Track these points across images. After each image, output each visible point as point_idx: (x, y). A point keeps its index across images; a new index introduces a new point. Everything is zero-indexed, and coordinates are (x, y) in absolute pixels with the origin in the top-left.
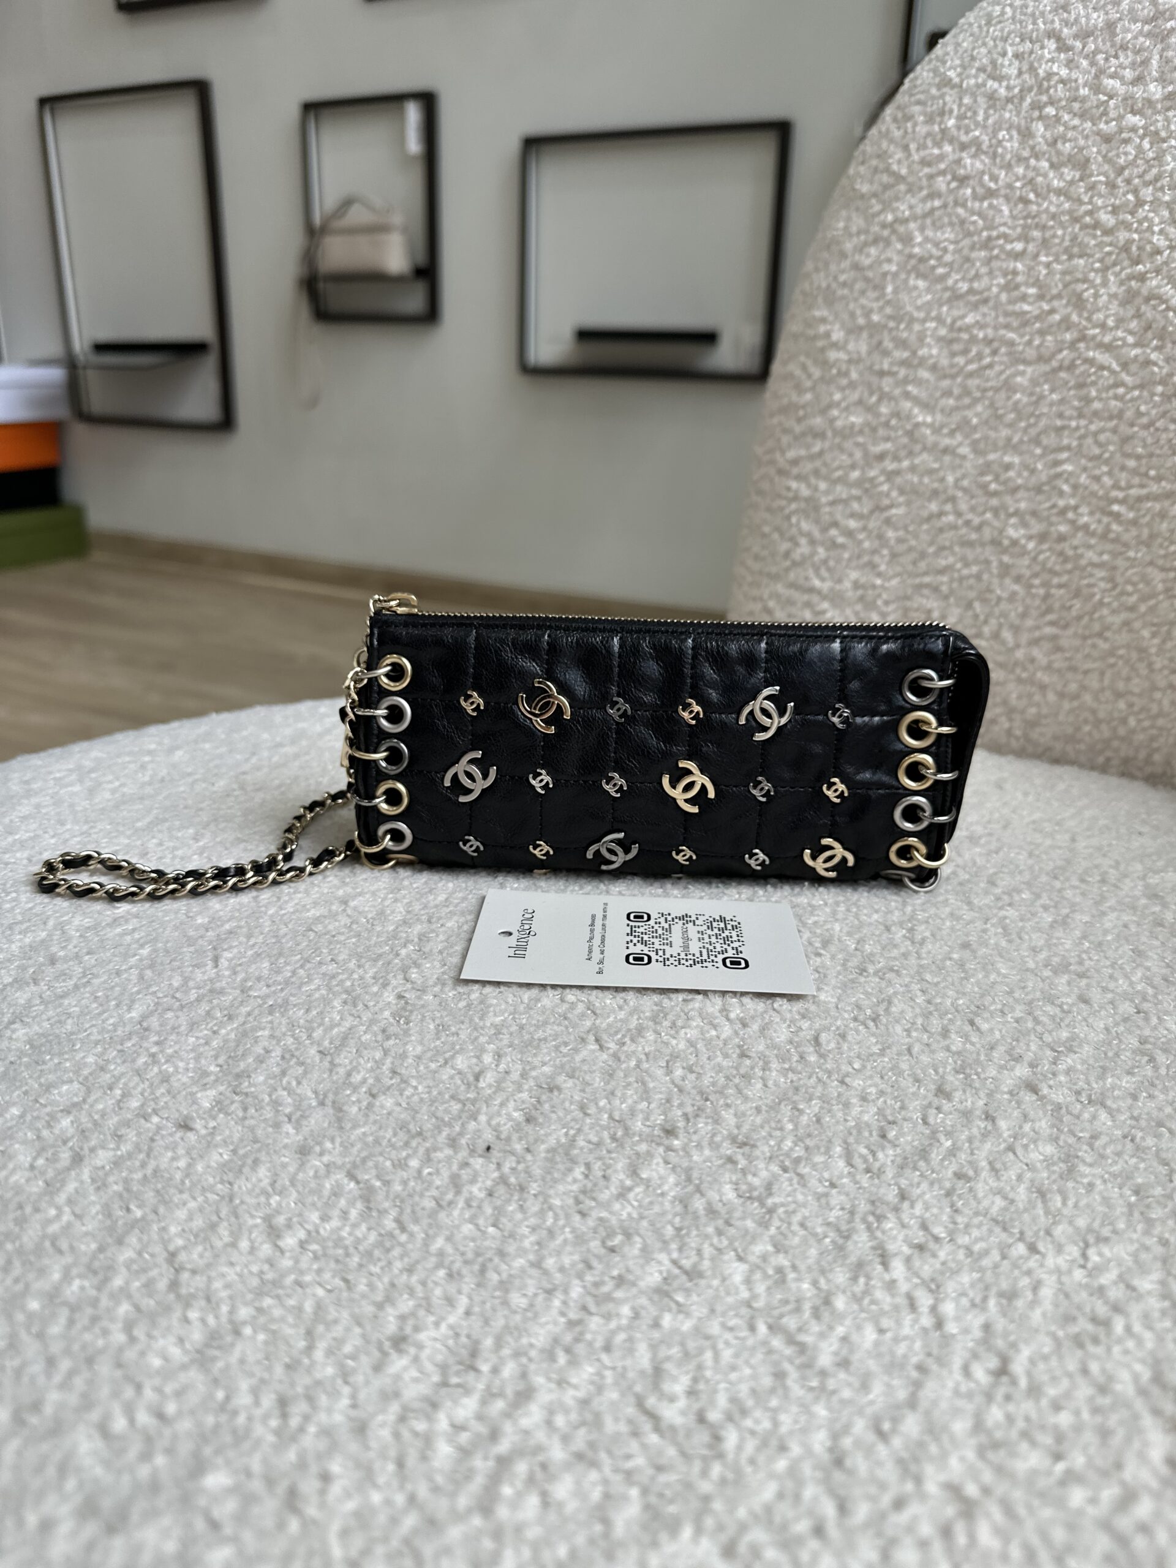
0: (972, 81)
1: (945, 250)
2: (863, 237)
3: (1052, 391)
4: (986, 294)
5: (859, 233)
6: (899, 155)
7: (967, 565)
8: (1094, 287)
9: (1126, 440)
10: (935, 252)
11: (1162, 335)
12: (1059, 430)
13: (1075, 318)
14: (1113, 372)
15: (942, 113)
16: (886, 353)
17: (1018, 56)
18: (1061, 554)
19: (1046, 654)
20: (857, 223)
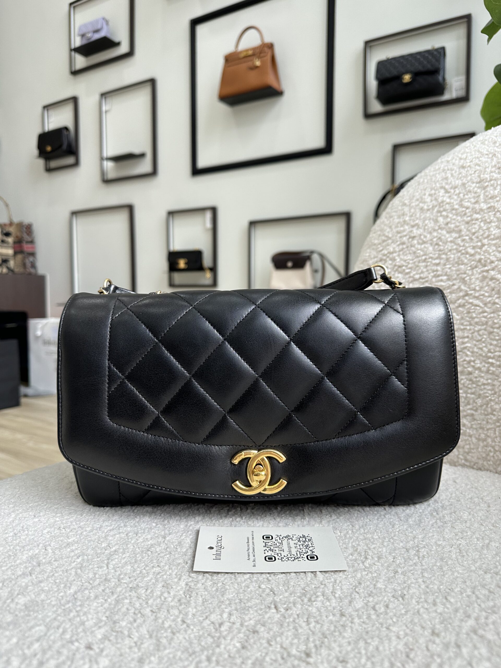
0: (414, 204)
1: (408, 263)
2: (376, 259)
3: (458, 315)
4: (427, 279)
6: (388, 230)
8: (468, 275)
9: (491, 333)
10: (404, 264)
11: (498, 292)
13: (463, 287)
14: (481, 307)
15: (403, 215)
17: (430, 195)
18: (471, 380)
19: (470, 422)
20: (374, 253)
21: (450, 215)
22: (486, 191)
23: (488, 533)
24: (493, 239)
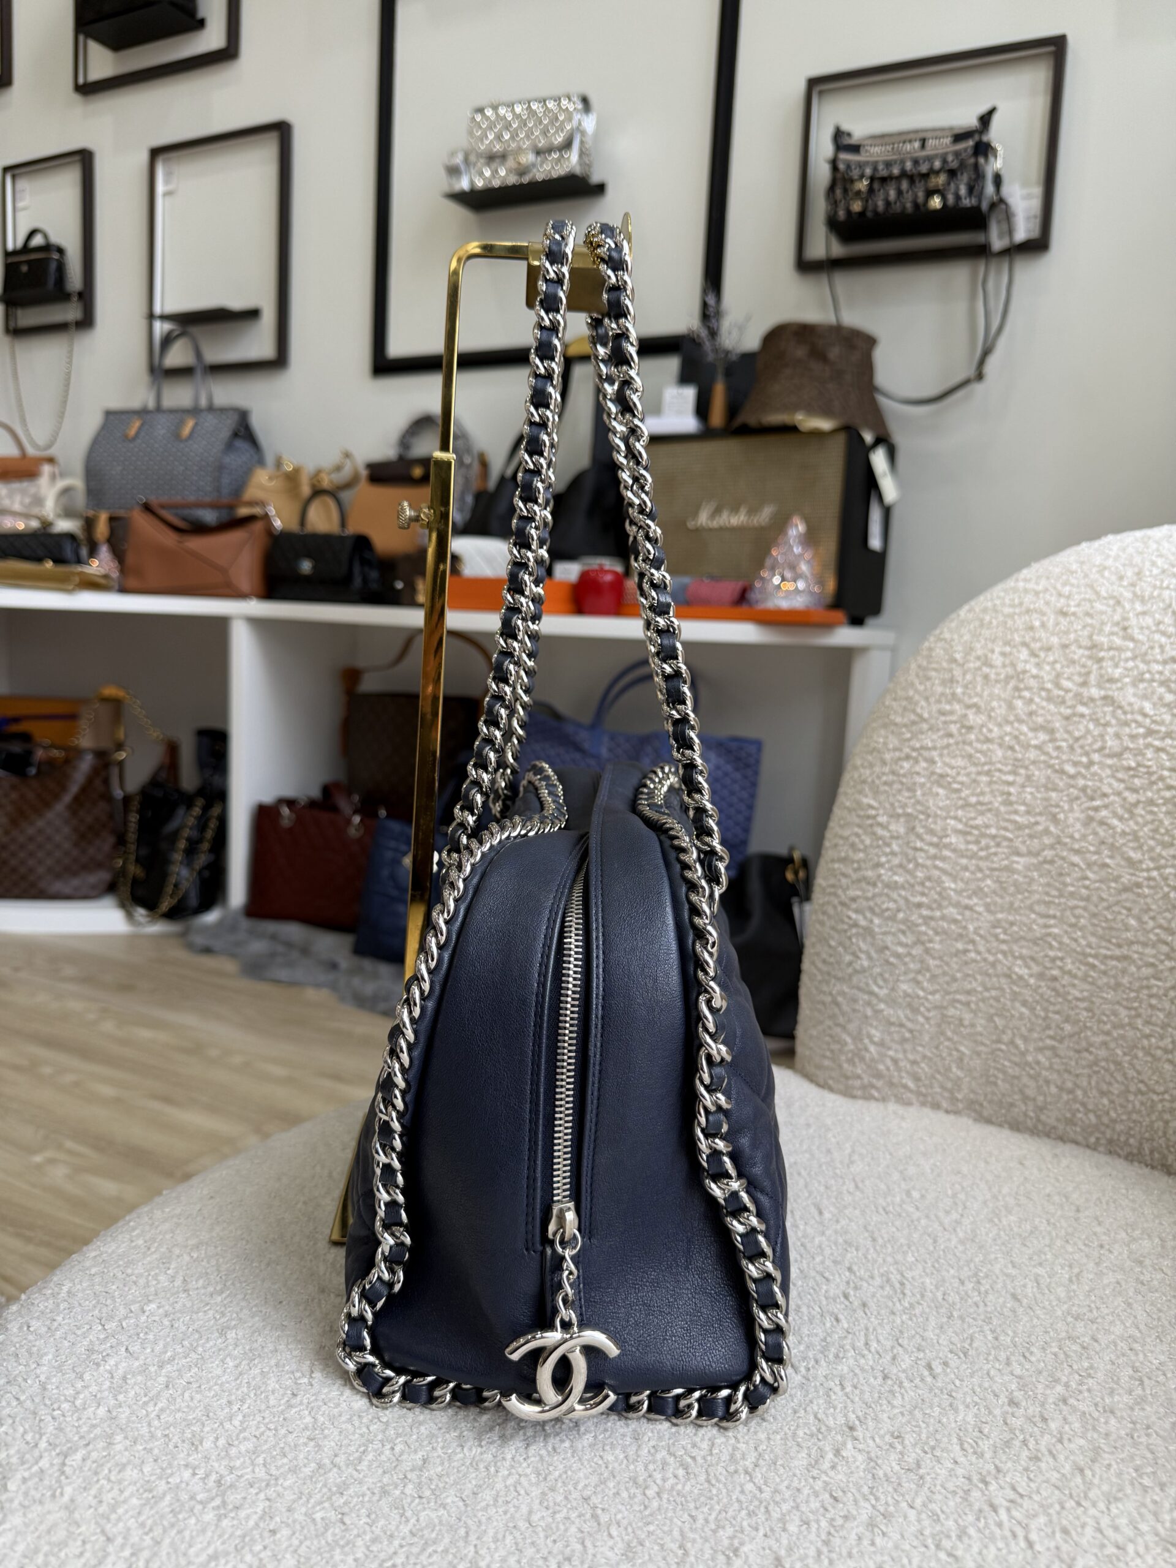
0: (971, 665)
1: (958, 774)
2: (897, 754)
3: (1041, 876)
5: (895, 749)
6: (923, 703)
7: (987, 989)
8: (1064, 811)
10: (953, 772)
11: (1112, 847)
12: (1048, 904)
13: (1052, 829)
14: (1081, 869)
16: (919, 837)
17: (1003, 654)
18: (1054, 989)
19: (1048, 1059)
20: (893, 742)
21: (1037, 700)
22: (1101, 668)
23: (1077, 1256)
24: (1110, 756)
